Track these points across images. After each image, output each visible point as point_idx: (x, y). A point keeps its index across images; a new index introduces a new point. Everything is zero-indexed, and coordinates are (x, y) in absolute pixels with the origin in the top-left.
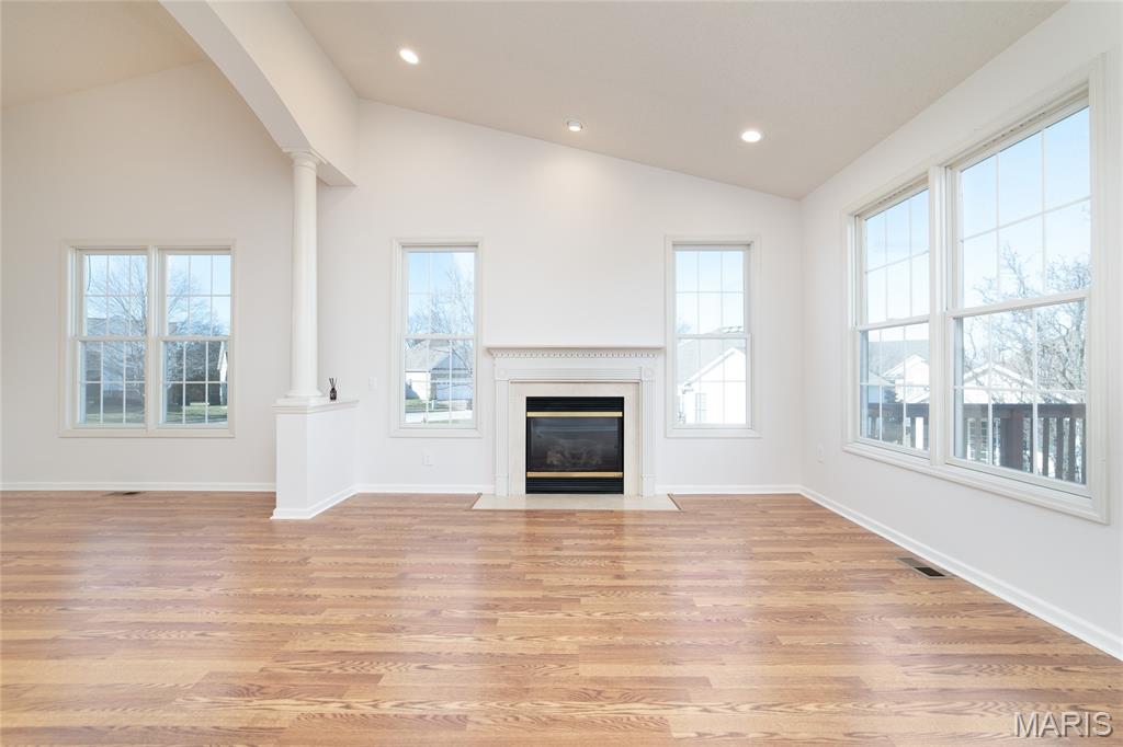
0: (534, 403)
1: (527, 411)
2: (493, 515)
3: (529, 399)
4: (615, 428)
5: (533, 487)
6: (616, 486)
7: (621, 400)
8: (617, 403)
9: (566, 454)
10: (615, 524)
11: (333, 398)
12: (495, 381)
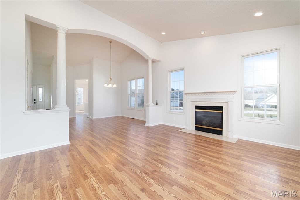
0: (197, 107)
1: (195, 109)
2: (187, 134)
3: (195, 106)
4: (220, 116)
5: (197, 129)
6: (220, 133)
7: (222, 107)
8: (221, 108)
9: (208, 122)
10: (220, 144)
11: (157, 104)
12: (187, 102)
